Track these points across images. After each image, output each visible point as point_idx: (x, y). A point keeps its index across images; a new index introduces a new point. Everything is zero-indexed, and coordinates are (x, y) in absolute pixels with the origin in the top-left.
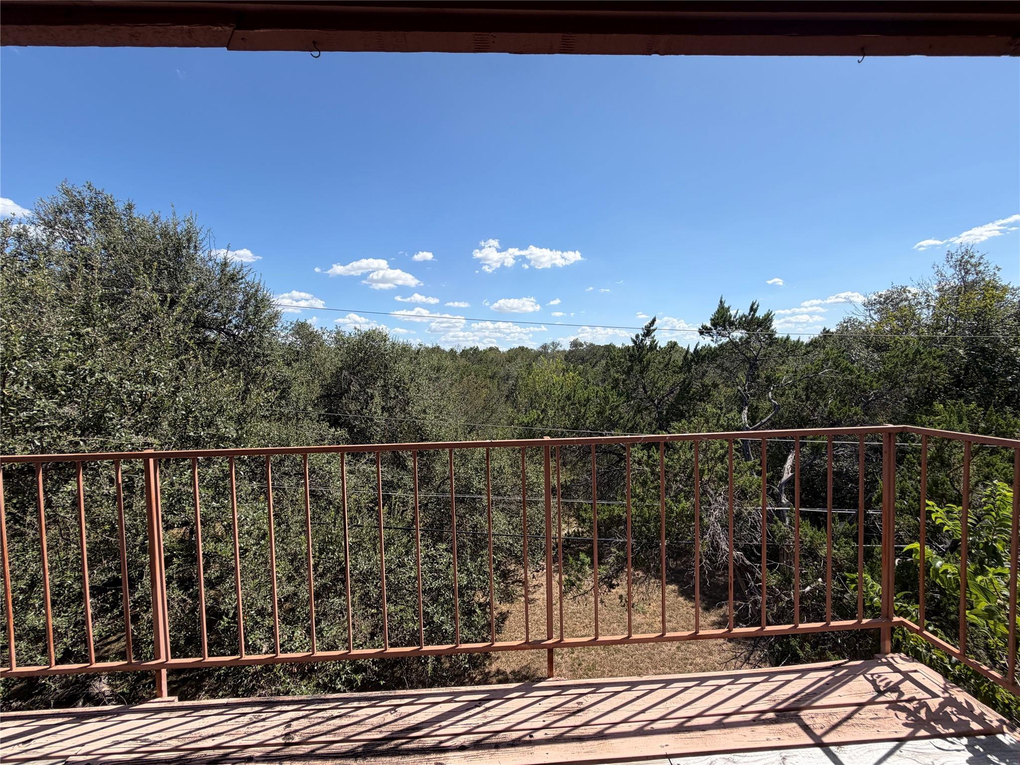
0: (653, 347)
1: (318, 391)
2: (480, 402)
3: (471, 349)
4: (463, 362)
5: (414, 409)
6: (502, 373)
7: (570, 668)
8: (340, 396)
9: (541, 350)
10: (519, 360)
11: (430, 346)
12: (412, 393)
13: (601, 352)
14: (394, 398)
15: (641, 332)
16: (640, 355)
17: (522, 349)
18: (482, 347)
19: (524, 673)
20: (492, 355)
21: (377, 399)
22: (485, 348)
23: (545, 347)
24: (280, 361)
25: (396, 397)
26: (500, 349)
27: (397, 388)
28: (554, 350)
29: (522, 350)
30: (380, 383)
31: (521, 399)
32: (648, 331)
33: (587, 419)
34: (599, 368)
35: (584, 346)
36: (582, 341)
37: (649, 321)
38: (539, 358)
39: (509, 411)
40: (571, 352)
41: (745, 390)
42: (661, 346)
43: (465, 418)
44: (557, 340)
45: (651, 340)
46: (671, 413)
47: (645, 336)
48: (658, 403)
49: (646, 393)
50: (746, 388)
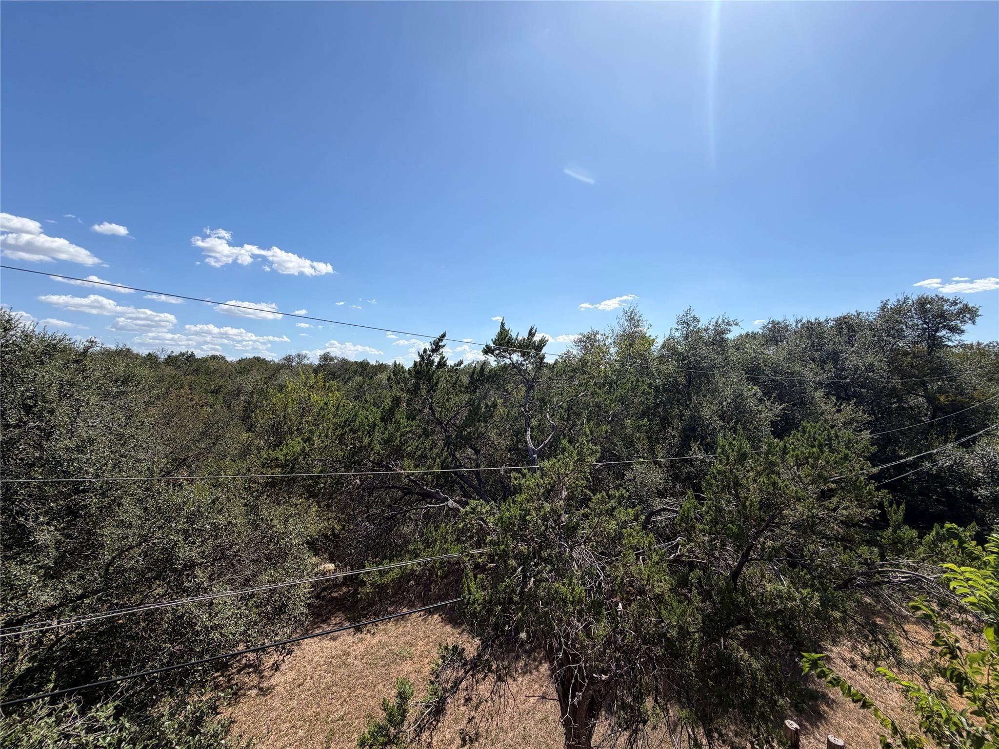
0: (442, 364)
3: (182, 354)
4: (168, 370)
5: (61, 444)
6: (230, 387)
9: (283, 362)
10: (254, 372)
11: (113, 347)
13: (354, 368)
14: (18, 426)
15: (429, 347)
16: (428, 372)
17: (257, 359)
18: (199, 354)
20: (213, 366)
22: (205, 356)
23: (288, 359)
26: (227, 359)
28: (299, 363)
29: (258, 361)
31: (262, 421)
32: (436, 346)
33: (372, 450)
34: (352, 384)
35: (336, 361)
36: (333, 355)
37: (438, 335)
38: (281, 371)
39: (244, 436)
40: (320, 366)
41: (526, 411)
42: (450, 363)
43: (169, 449)
44: (304, 352)
45: (439, 357)
46: (460, 436)
47: (433, 351)
48: (446, 425)
49: (434, 415)
50: (527, 409)
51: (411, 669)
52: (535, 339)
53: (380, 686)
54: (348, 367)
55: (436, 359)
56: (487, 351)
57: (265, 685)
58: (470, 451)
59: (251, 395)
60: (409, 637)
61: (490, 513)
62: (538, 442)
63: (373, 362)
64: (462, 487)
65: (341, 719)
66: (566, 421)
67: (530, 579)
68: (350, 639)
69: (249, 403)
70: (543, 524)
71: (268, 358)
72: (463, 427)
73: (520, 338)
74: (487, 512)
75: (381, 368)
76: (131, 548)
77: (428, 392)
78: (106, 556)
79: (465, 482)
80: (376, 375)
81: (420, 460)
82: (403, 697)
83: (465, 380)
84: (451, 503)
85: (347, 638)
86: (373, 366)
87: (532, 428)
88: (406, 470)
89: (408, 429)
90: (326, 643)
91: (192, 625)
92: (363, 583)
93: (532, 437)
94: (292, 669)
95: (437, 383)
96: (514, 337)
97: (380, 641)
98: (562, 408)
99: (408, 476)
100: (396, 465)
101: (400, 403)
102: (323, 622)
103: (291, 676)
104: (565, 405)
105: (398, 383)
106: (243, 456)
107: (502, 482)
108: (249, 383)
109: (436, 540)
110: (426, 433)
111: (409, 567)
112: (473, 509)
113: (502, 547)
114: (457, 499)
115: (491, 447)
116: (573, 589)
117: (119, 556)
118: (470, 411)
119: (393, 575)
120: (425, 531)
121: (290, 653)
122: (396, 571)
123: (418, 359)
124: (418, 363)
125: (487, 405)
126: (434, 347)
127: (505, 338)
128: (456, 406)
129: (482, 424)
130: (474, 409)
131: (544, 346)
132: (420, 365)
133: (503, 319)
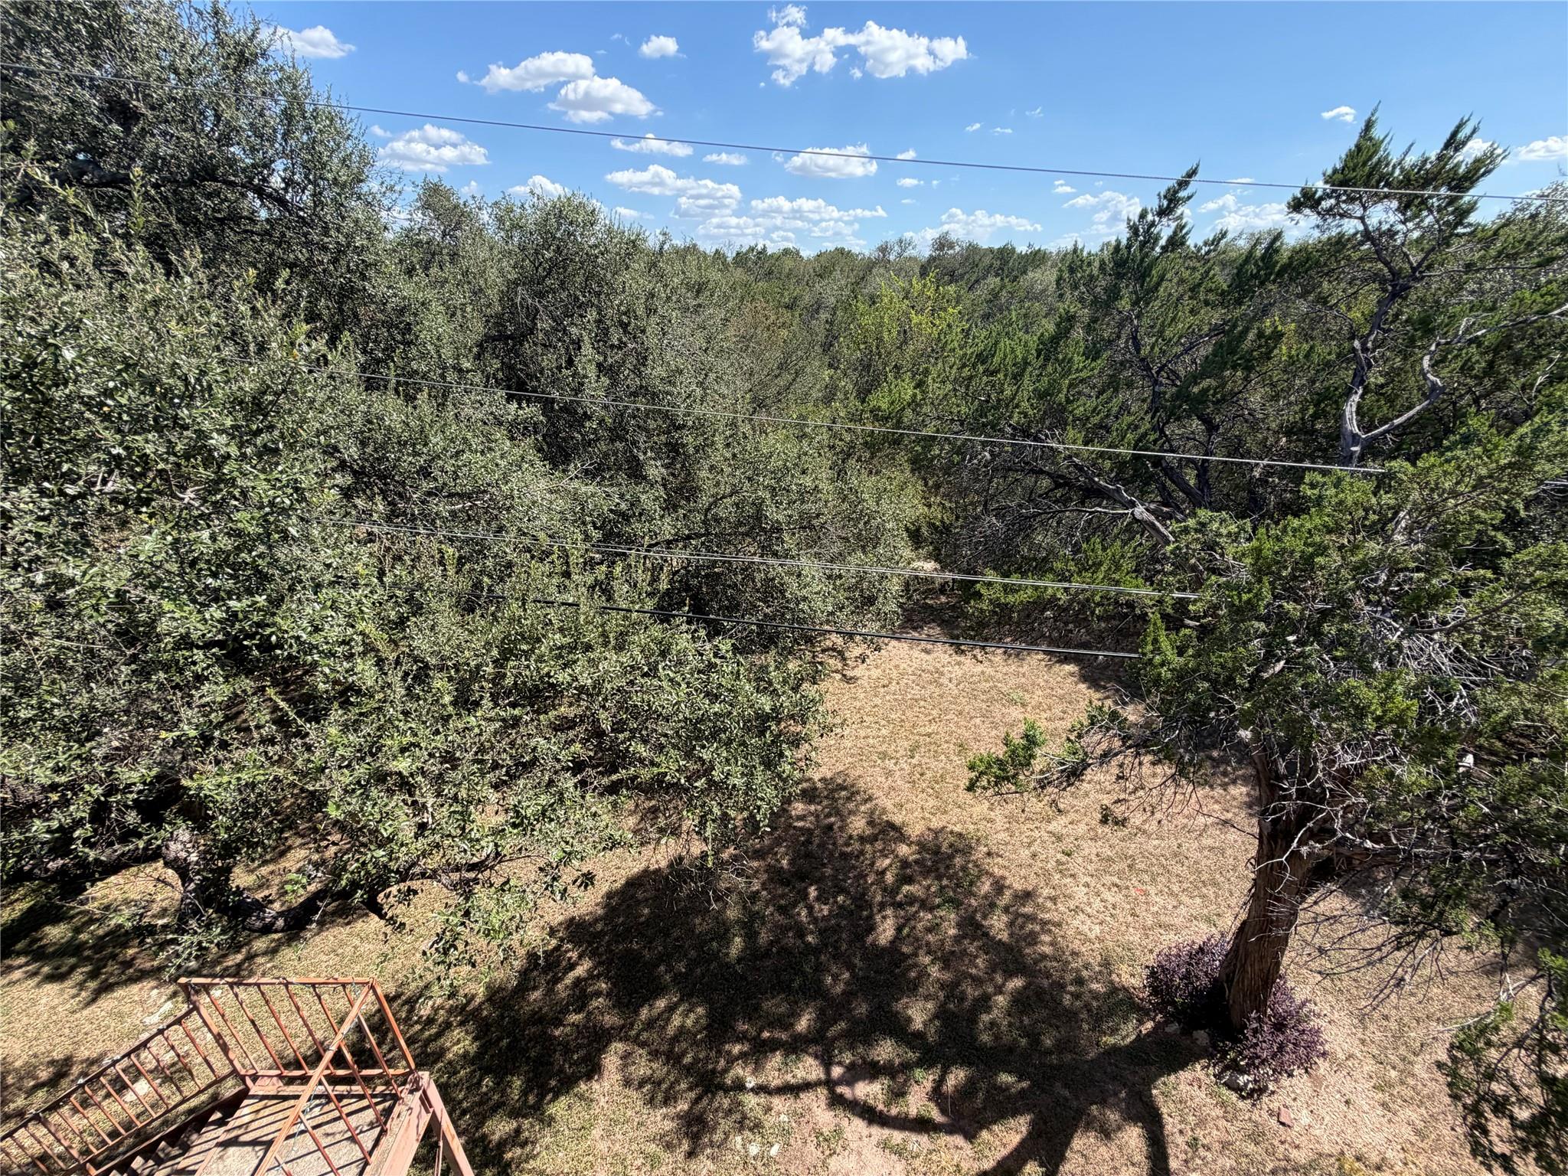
0: (1176, 242)
1: (478, 328)
2: (775, 356)
3: (752, 250)
4: (739, 274)
5: (656, 372)
6: (807, 299)
7: (908, 778)
8: (520, 337)
9: (877, 254)
10: (837, 274)
11: (682, 243)
12: (651, 340)
14: (619, 348)
15: (1154, 204)
16: (1142, 260)
17: (841, 251)
18: (771, 248)
19: (840, 781)
20: (788, 264)
21: (587, 349)
22: (777, 250)
23: (884, 249)
24: (391, 266)
25: (621, 345)
26: (802, 253)
27: (625, 326)
28: (900, 255)
29: (842, 254)
30: (592, 315)
31: (848, 352)
32: (1170, 201)
33: (1017, 406)
34: (982, 292)
35: (957, 249)
36: (953, 237)
37: (1180, 174)
38: (874, 271)
39: (827, 373)
40: (932, 259)
41: (1365, 349)
42: (1195, 240)
43: (748, 386)
44: (908, 235)
45: (1173, 225)
46: (1182, 395)
47: (1162, 213)
48: (1158, 373)
49: (1138, 350)
50: (1370, 345)
51: (1021, 717)
52: (1459, 157)
53: (978, 721)
54: (977, 258)
55: (1165, 230)
56: (1305, 201)
57: (849, 673)
58: (1196, 425)
59: (835, 309)
60: (1023, 680)
61: (1234, 538)
62: (1372, 420)
63: (1022, 249)
64: (1163, 489)
65: (929, 735)
66: (1476, 377)
67: (1278, 661)
68: (945, 659)
69: (831, 323)
70: (1354, 578)
71: (856, 250)
72: (1195, 379)
73: (1411, 159)
74: (1229, 534)
75: (1037, 258)
76: (724, 497)
77: (1135, 303)
78: (705, 500)
79: (1173, 482)
80: (1025, 272)
81: (1096, 432)
82: (1031, 741)
83: (1222, 279)
84: (1140, 511)
85: (942, 655)
86: (1021, 256)
87: (1367, 390)
88: (1070, 444)
89: (1083, 375)
90: (916, 653)
91: (783, 592)
92: (978, 596)
93: (1359, 407)
94: (877, 667)
95: (1159, 284)
96: (1394, 159)
97: (983, 673)
98: (1479, 345)
99: (1070, 457)
100: (1053, 436)
101: (1072, 327)
102: (915, 629)
103: (875, 673)
104: (1491, 339)
105: (1075, 287)
106: (828, 400)
107: (1251, 492)
108: (831, 291)
109: (1101, 564)
110: (1113, 384)
111: (1050, 591)
112: (1203, 525)
113: (1245, 597)
114: (1152, 506)
115: (1246, 421)
116: (1390, 698)
117: (715, 503)
118: (1219, 345)
119: (1023, 597)
120: (1084, 546)
121: (878, 649)
122: (1029, 591)
123: (1124, 235)
124: (1124, 242)
125: (1260, 334)
126: (1165, 203)
127: (1364, 164)
128: (1189, 332)
129: (1239, 373)
130: (1230, 342)
131: (1483, 175)
132: (1129, 247)
133: (1376, 110)
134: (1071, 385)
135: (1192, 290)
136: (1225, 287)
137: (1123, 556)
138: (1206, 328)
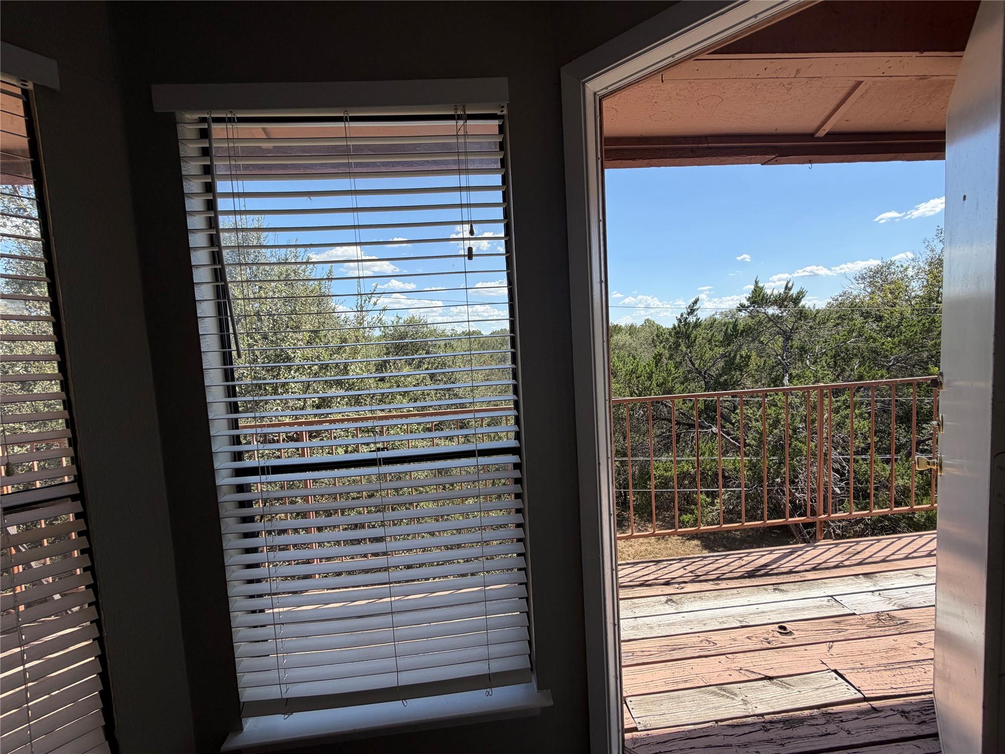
0: (698, 324)
16: (686, 331)
32: (691, 310)
45: (695, 318)
46: (717, 383)
47: (689, 314)
48: (705, 374)
49: (694, 366)
50: (785, 358)
52: (791, 292)
55: (692, 320)
56: (742, 308)
72: (721, 375)
73: (775, 293)
77: (687, 348)
83: (720, 337)
84: (714, 430)
89: (676, 375)
95: (695, 340)
96: (769, 292)
98: (827, 355)
99: (678, 410)
104: (831, 352)
118: (726, 362)
123: (676, 322)
124: (677, 325)
125: (741, 356)
126: (689, 311)
127: (759, 296)
128: (712, 358)
129: (738, 373)
130: (730, 360)
131: (802, 297)
132: (679, 326)
133: (757, 278)
134: (673, 380)
135: (709, 341)
136: (721, 339)
137: (713, 449)
138: (718, 355)
